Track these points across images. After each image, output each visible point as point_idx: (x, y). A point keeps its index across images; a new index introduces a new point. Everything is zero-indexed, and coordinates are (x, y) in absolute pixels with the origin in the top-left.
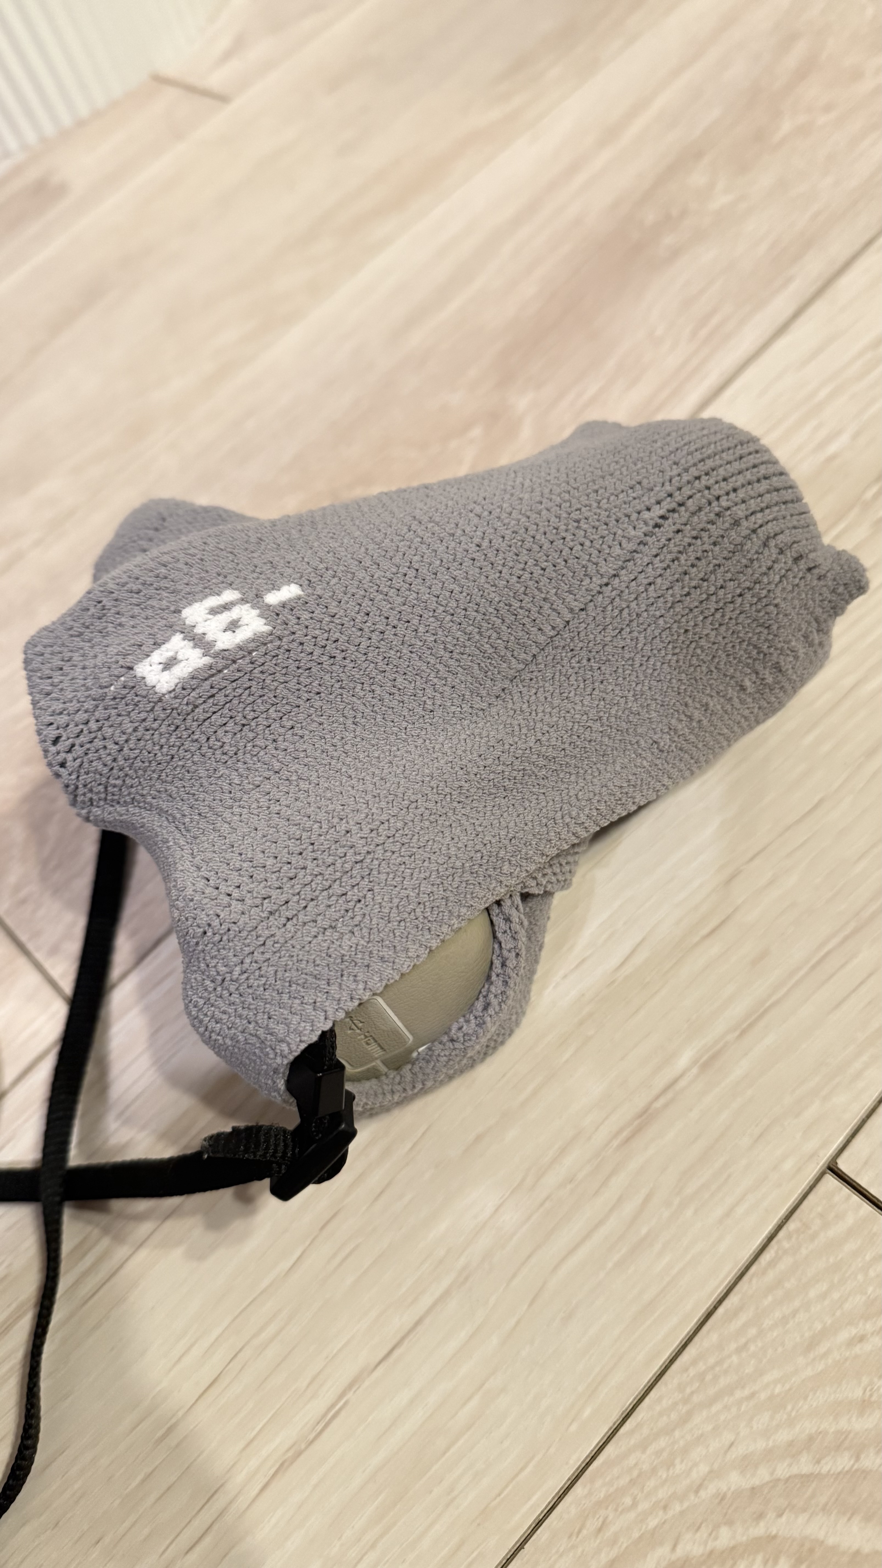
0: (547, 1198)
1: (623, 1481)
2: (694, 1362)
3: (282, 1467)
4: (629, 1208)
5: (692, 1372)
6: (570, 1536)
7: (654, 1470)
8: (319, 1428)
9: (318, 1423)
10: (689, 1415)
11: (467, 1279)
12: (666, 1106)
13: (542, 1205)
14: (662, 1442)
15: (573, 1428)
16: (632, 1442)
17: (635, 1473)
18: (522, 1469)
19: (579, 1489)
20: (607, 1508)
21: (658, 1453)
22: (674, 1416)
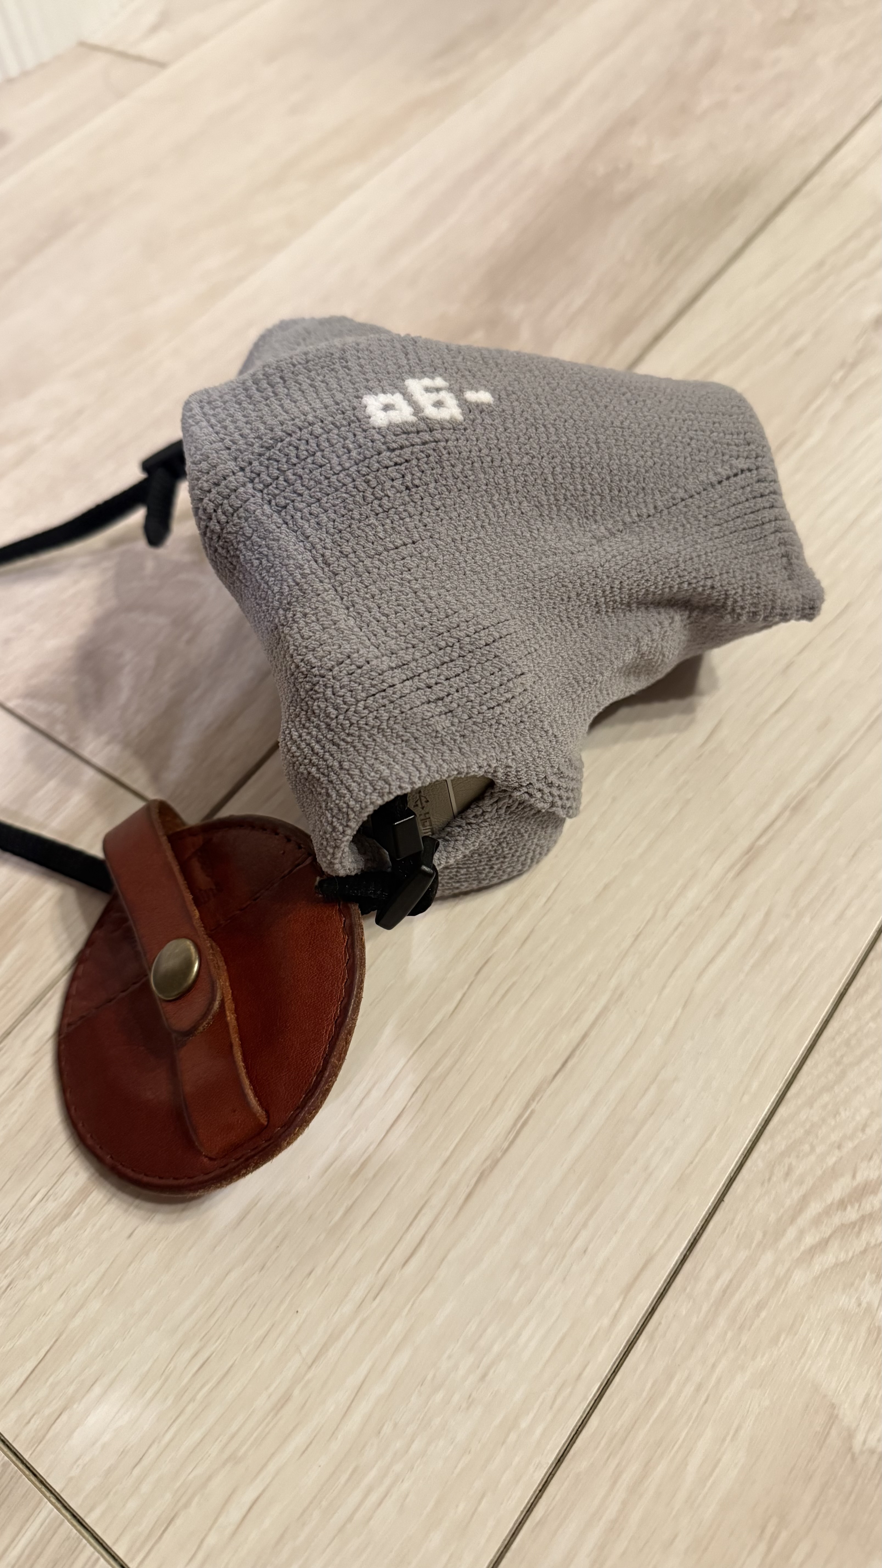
0: (680, 924)
1: (800, 1132)
2: (839, 1033)
3: (482, 1177)
4: (753, 923)
5: (839, 1040)
6: (763, 1184)
7: (824, 1120)
8: (511, 1137)
9: (509, 1133)
10: (843, 1073)
11: (621, 995)
12: (768, 842)
13: (676, 928)
14: (826, 1098)
15: (746, 1098)
16: (800, 1102)
17: (808, 1126)
18: (708, 1139)
19: (761, 1146)
20: (789, 1157)
21: (825, 1106)
22: (831, 1076)
